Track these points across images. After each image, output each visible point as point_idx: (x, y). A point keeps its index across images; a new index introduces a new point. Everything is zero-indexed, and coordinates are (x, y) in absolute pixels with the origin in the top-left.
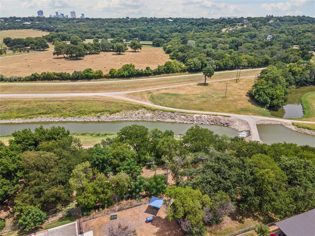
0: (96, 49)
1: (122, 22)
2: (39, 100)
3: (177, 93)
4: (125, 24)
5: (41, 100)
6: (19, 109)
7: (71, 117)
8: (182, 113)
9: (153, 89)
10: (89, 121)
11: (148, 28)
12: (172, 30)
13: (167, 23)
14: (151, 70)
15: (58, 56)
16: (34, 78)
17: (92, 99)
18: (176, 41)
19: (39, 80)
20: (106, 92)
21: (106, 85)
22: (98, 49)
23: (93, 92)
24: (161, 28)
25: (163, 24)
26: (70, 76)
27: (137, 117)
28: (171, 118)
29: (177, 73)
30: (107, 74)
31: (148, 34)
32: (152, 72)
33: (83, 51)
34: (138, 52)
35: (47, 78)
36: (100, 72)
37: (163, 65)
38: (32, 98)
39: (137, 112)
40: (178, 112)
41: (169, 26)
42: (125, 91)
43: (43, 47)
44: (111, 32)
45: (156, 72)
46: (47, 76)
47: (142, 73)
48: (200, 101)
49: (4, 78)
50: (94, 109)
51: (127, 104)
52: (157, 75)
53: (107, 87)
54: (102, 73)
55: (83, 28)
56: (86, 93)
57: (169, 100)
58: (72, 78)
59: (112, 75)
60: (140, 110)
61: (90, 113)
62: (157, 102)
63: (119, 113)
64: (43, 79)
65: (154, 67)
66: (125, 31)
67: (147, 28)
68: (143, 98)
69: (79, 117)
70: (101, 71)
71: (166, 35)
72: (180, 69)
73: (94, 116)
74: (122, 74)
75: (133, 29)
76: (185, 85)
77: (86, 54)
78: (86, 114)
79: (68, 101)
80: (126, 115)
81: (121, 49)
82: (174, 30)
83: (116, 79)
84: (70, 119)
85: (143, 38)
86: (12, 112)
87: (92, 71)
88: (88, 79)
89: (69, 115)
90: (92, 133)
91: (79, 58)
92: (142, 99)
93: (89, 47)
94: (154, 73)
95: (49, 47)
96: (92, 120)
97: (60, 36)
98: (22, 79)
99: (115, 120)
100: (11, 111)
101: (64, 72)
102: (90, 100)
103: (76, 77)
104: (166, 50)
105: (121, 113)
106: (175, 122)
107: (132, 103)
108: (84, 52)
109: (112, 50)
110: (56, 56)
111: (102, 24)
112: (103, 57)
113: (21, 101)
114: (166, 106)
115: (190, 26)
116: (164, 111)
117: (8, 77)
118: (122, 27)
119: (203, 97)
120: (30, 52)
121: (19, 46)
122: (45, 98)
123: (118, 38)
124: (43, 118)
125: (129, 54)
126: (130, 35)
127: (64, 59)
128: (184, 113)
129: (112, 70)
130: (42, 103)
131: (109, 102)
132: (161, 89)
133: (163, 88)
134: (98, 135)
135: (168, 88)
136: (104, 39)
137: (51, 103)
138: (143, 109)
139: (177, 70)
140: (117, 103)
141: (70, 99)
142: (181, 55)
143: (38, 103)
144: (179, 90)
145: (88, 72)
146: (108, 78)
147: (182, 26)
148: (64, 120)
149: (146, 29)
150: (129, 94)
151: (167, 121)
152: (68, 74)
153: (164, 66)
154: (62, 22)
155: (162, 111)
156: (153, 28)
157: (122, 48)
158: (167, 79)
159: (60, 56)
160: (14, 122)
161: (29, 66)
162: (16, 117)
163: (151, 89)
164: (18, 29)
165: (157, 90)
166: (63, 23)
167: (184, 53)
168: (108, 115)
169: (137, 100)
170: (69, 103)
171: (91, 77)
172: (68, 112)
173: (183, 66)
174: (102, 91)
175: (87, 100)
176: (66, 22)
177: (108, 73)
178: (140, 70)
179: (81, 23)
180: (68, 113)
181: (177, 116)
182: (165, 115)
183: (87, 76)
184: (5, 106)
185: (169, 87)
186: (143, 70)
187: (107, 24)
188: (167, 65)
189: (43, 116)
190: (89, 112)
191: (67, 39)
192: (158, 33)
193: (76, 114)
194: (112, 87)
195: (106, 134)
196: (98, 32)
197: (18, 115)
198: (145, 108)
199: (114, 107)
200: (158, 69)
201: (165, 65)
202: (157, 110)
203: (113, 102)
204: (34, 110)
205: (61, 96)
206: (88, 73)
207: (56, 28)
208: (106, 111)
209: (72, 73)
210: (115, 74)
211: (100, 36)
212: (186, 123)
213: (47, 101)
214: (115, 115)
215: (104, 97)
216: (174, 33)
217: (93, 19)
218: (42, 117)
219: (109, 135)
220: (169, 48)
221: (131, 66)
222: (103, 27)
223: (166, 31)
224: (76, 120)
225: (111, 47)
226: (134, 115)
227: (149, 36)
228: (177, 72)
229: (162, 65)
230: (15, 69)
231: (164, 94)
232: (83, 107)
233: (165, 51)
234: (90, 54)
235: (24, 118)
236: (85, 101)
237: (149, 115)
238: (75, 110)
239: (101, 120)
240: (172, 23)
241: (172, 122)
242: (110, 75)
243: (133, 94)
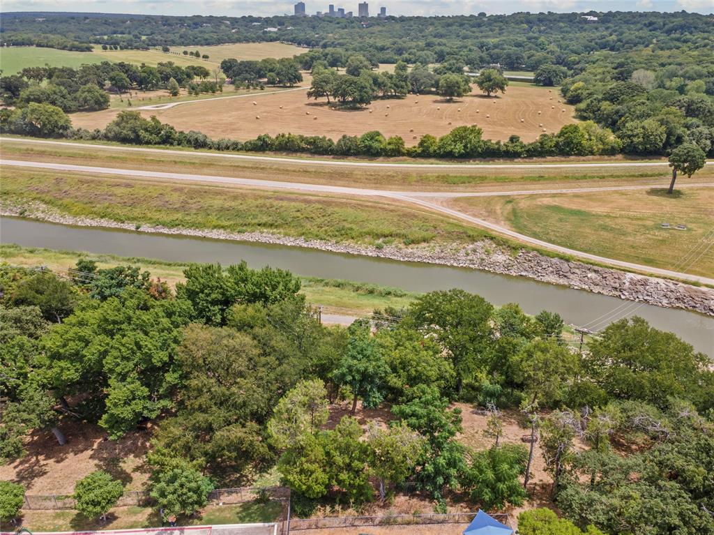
0: (398, 87)
1: (468, 26)
2: (262, 193)
3: (583, 208)
4: (474, 29)
5: (266, 194)
6: (222, 209)
7: (321, 239)
8: (591, 264)
9: (519, 192)
10: (356, 253)
11: (529, 39)
12: (593, 43)
13: (580, 26)
14: (522, 143)
15: (316, 99)
16: (262, 146)
17: (370, 204)
18: (600, 73)
19: (270, 150)
20: (403, 190)
22: (402, 87)
23: (376, 189)
24: (562, 38)
25: (570, 28)
26: (333, 146)
27: (470, 260)
28: (558, 273)
29: (591, 157)
30: (414, 147)
31: (525, 55)
32: (523, 149)
33: (368, 89)
34: (496, 97)
35: (287, 146)
36: (399, 142)
37: (556, 134)
38: (250, 190)
39: (471, 246)
40: (579, 260)
41: (584, 34)
42: (449, 191)
43: (290, 80)
44: (438, 48)
45: (535, 150)
46: (286, 143)
47: (498, 149)
48: (650, 239)
49: (208, 141)
50: (372, 227)
51: (448, 223)
52: (535, 156)
54: (402, 144)
55: (377, 40)
57: (558, 224)
58: (337, 151)
59: (425, 152)
60: (480, 244)
61: (362, 235)
62: (525, 226)
63: (428, 245)
64: (278, 148)
65: (529, 138)
66: (472, 47)
67: (526, 40)
68: (491, 214)
69: (337, 243)
70: (400, 139)
71: (574, 57)
72: (601, 147)
73: (370, 244)
74: (449, 149)
75: (492, 41)
76: (609, 189)
77: (376, 98)
78: (353, 238)
79: (319, 202)
80: (442, 252)
81: (456, 88)
82: (596, 44)
83: (432, 160)
84: (317, 244)
85: (513, 65)
86: (209, 215)
87: (380, 138)
88: (369, 155)
89: (317, 236)
90: (357, 284)
91: (358, 105)
92: (488, 216)
93: (383, 83)
94: (528, 151)
95: (302, 81)
96: (364, 254)
97: (329, 56)
98: (240, 147)
99: (416, 260)
100: (206, 211)
101: (321, 137)
102: (367, 206)
103: (346, 150)
104: (569, 94)
105: (432, 245)
106: (569, 287)
107: (460, 224)
108: (371, 92)
109: (433, 89)
110: (312, 100)
111: (421, 31)
112: (411, 107)
113: (228, 192)
114: (550, 241)
115: (645, 33)
116: (541, 252)
117: (215, 140)
118: (465, 38)
119: (659, 227)
120: (266, 89)
121: (248, 76)
122: (275, 192)
123: (451, 62)
124: (264, 235)
125: (472, 102)
126: (481, 57)
127: (327, 107)
128: (596, 265)
129: (425, 137)
130: (268, 202)
131: (408, 215)
132: (541, 196)
133: (548, 191)
134: (371, 292)
135: (561, 195)
136: (419, 64)
137: (285, 203)
138: (488, 242)
139: (592, 148)
140: (426, 220)
141: (324, 199)
142: (610, 108)
143: (259, 202)
144: (591, 203)
145: (372, 138)
146: (414, 157)
147: (621, 34)
148: (305, 245)
149: (524, 42)
150: (456, 200)
151: (546, 279)
152: (330, 140)
153: (556, 137)
154: (338, 25)
155: (535, 253)
156: (542, 39)
157: (459, 88)
158: (560, 170)
159: (321, 100)
160: (209, 235)
161: (257, 118)
162: (215, 227)
163: (515, 193)
164: (254, 42)
165: (532, 197)
166: (339, 28)
167: (619, 104)
168: (401, 246)
169: (474, 216)
170: (321, 209)
171: (378, 152)
172: (315, 227)
173: (612, 138)
174: (396, 187)
175: (360, 205)
176: (346, 27)
177: (417, 145)
178: (494, 142)
179: (376, 29)
180: (315, 230)
181: (577, 271)
182: (543, 263)
183: (368, 149)
184: (199, 200)
185: (564, 191)
186: (502, 143)
187: (431, 29)
188: (566, 133)
189: (265, 230)
190: (361, 233)
191: (341, 62)
192: (552, 52)
193: (330, 233)
195: (389, 293)
196: (410, 48)
197: (220, 222)
198: (492, 238)
199: (417, 228)
200: (541, 143)
201: (562, 134)
202: (522, 247)
203: (416, 217)
204: (250, 216)
205: (306, 189)
206: (370, 142)
207: (323, 39)
208: (397, 235)
209: (337, 140)
210: (431, 150)
211: (411, 56)
212: (599, 293)
213: (277, 199)
214: (417, 248)
215: (398, 200)
216: (596, 51)
217: (402, 19)
218: (262, 233)
219: (396, 296)
220: (576, 90)
221: (472, 130)
222: (423, 36)
223: (574, 45)
224: (330, 248)
225: (433, 82)
226: (462, 253)
227: (529, 58)
228: (592, 153)
229: (553, 134)
230: (231, 124)
231: (548, 207)
232: (350, 220)
233: (564, 96)
234: (383, 98)
235: (229, 230)
236: (354, 207)
237: (500, 258)
238: (330, 224)
239: (382, 256)
240: (595, 25)
241: (558, 285)
242: (419, 151)
243: (467, 199)
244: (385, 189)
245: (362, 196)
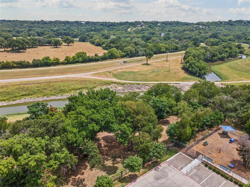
14: (99, 56)
21: (71, 68)
23: (63, 75)
36: (58, 59)
42: (89, 72)
51: (98, 81)
52: (104, 60)
53: (73, 70)
56: (55, 76)
71: (86, 33)
74: (77, 60)
82: (89, 30)
87: (50, 59)
94: (101, 58)
103: (37, 65)
107: (102, 80)
114: (130, 81)
115: (102, 27)
129: (67, 57)
131: (83, 81)
150: (94, 74)
155: (129, 84)
163: (109, 70)
165: (115, 70)
171: (50, 64)
175: (62, 81)
183: (46, 63)
194: (76, 69)
203: (86, 81)
206: (47, 61)
215: (75, 77)
221: (83, 53)
231: (122, 72)
233: (93, 44)
240: (85, 25)
242: (66, 62)
243: (98, 73)
244: (66, 75)
245: (60, 78)
